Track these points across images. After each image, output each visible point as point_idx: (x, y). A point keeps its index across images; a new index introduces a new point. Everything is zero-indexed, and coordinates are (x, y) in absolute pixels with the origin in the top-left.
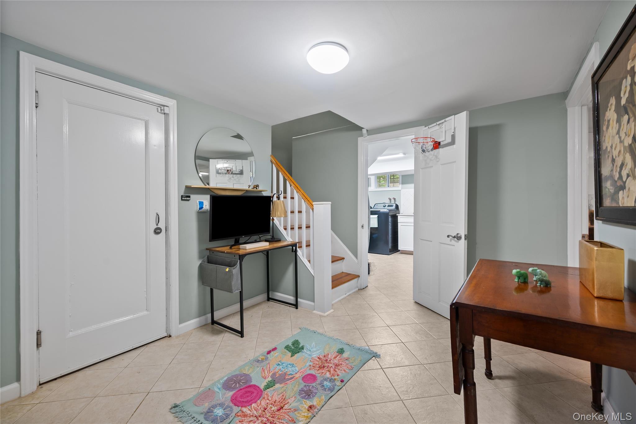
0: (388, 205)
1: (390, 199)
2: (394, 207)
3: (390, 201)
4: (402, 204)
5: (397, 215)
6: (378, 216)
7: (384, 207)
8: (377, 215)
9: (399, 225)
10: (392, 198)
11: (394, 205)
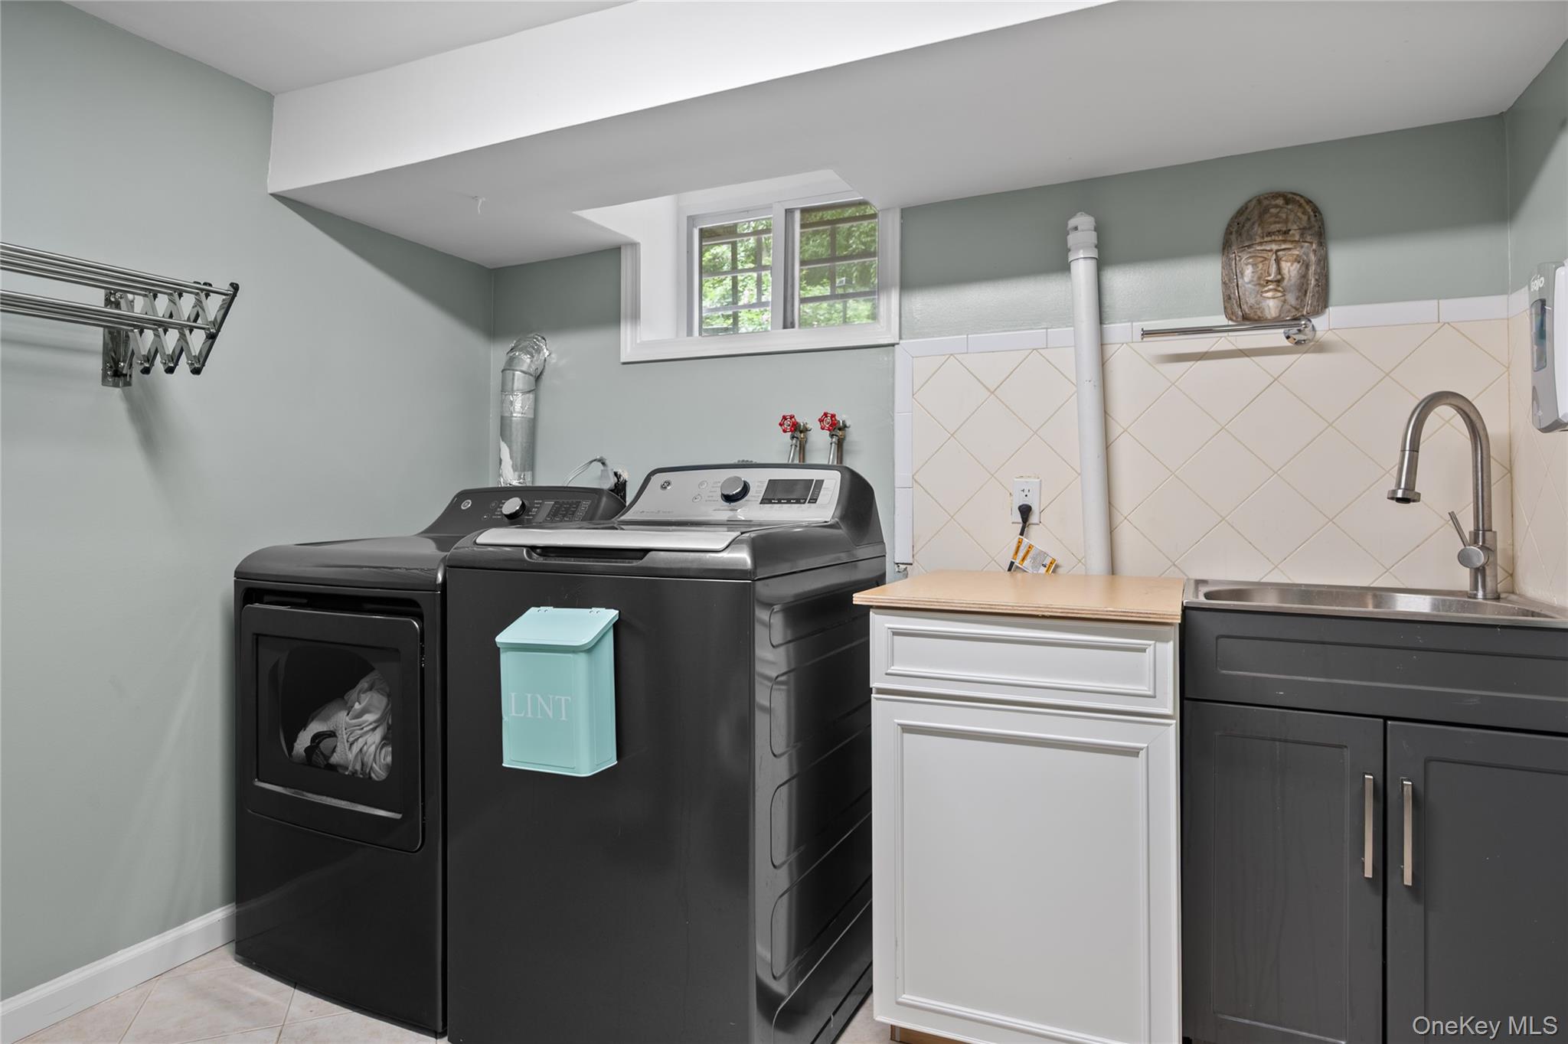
0: (772, 483)
1: (796, 430)
2: (824, 510)
3: (802, 449)
4: (902, 475)
5: (859, 598)
6: (617, 627)
7: (728, 498)
8: (612, 614)
9: (884, 718)
10: (808, 418)
11: (832, 482)
